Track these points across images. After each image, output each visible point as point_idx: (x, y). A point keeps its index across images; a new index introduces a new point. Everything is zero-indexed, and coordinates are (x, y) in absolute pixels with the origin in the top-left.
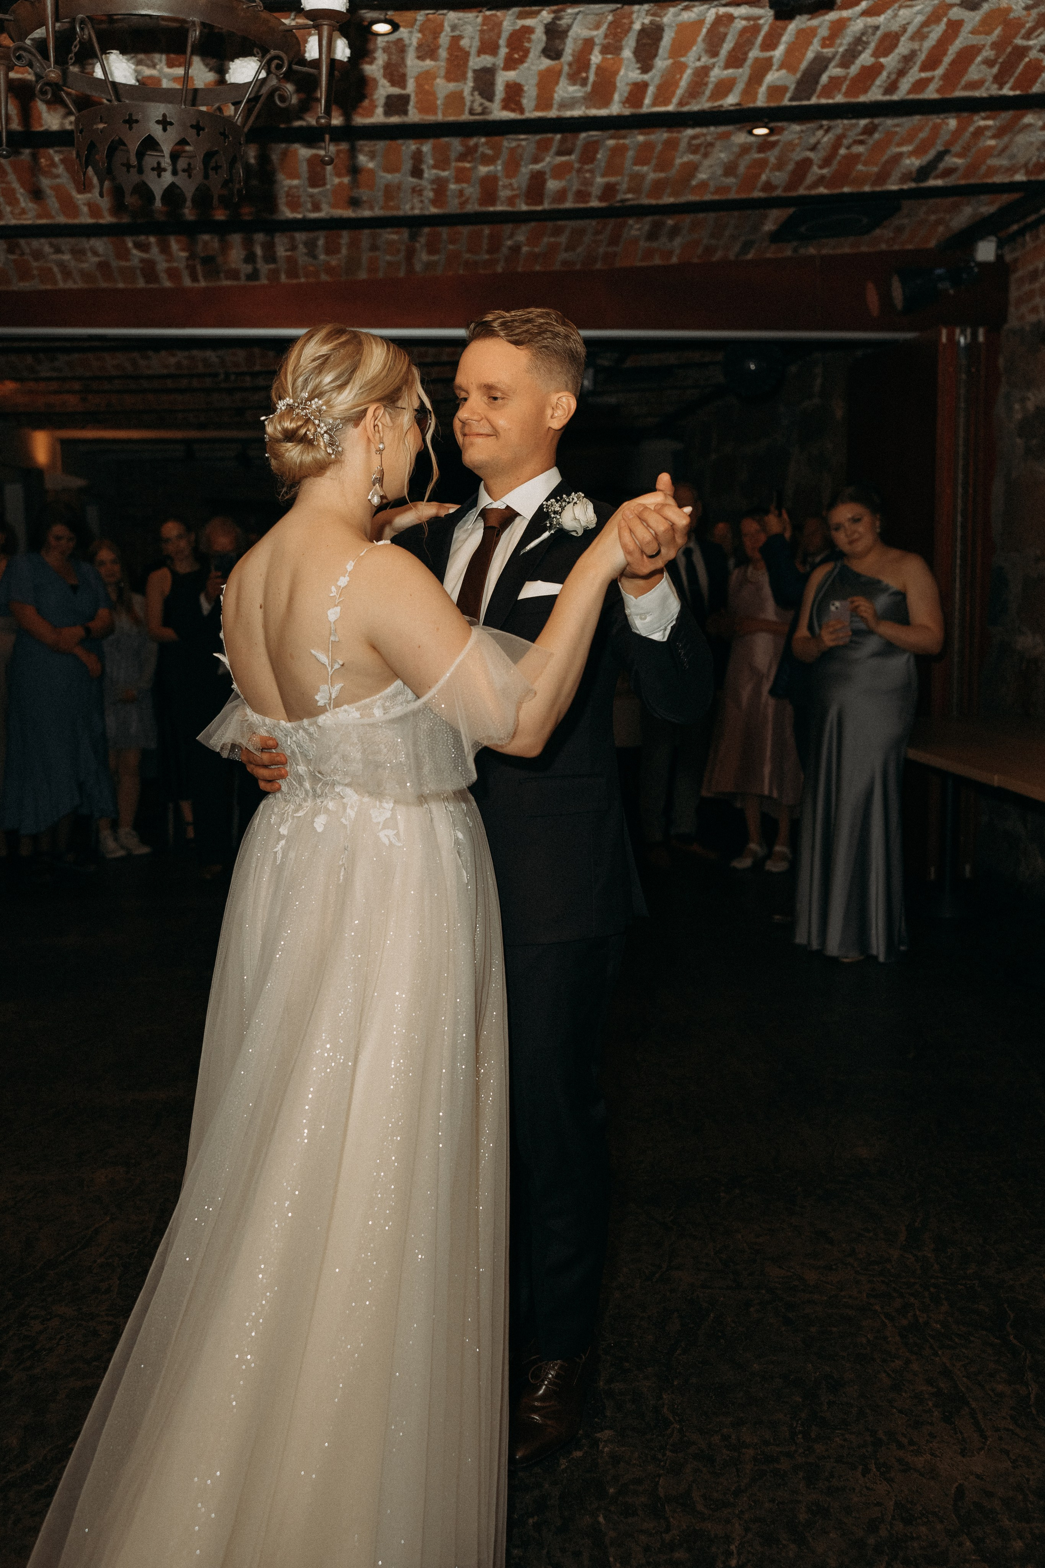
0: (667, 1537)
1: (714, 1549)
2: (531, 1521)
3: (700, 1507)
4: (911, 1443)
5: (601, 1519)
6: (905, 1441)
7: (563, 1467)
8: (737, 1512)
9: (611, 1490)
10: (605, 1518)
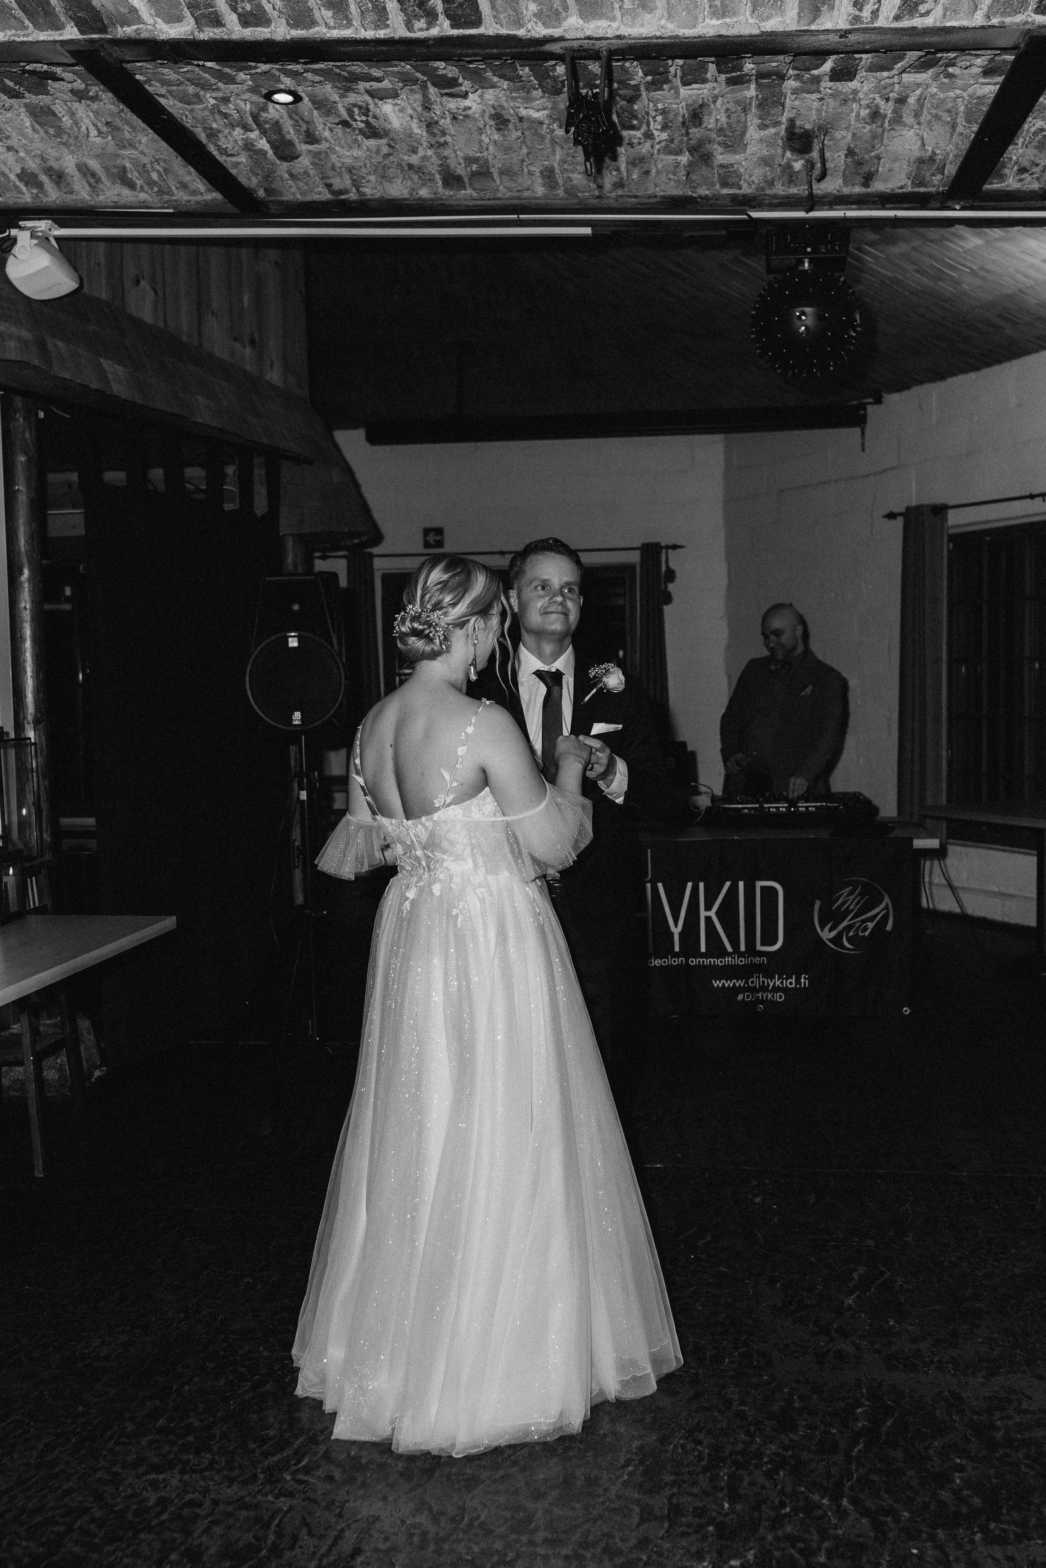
0: (675, 1490)
1: (641, 1479)
2: (788, 1510)
3: (637, 1509)
4: (411, 1535)
5: (726, 1505)
6: (416, 1539)
7: (752, 1552)
8: (607, 1504)
9: (711, 1528)
10: (723, 1506)
